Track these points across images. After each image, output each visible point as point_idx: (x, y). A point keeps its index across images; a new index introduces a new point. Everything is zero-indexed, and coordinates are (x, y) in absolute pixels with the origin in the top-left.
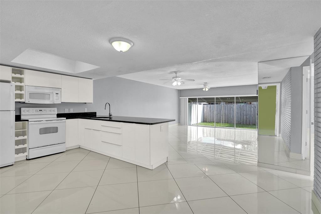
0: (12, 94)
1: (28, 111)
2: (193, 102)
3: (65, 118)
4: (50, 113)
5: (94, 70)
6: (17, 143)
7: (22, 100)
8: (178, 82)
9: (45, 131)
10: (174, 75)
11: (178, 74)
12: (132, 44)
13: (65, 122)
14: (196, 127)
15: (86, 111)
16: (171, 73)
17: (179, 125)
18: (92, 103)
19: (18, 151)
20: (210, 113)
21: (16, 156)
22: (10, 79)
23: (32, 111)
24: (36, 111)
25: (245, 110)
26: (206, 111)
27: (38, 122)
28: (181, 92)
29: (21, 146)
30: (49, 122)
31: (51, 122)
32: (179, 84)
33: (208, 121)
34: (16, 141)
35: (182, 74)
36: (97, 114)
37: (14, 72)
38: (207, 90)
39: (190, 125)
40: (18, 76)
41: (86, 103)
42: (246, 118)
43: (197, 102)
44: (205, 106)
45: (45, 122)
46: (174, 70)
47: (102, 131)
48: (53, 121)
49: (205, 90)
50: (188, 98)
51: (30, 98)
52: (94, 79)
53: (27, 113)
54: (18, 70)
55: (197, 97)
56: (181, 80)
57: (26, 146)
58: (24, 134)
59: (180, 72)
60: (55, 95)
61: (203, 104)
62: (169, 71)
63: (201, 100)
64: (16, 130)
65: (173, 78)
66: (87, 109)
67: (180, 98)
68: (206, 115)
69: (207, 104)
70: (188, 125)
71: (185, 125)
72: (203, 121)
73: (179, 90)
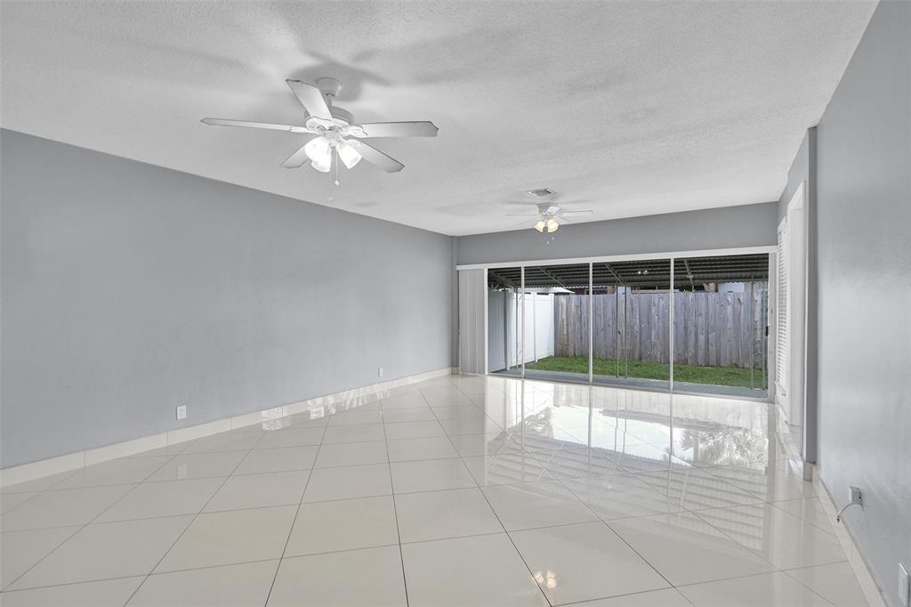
14: (519, 382)
17: (452, 373)
20: (578, 325)
25: (703, 313)
26: (564, 317)
28: (458, 247)
33: (571, 352)
42: (707, 341)
44: (563, 299)
49: (546, 227)
50: (485, 268)
55: (521, 265)
61: (556, 294)
63: (542, 278)
67: (459, 268)
68: (565, 333)
69: (568, 294)
70: (487, 373)
71: (475, 372)
72: (553, 355)
73: (452, 237)
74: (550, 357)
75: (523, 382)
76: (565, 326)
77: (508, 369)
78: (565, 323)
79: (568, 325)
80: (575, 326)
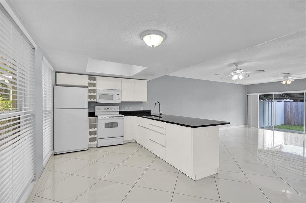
0: (86, 96)
1: (99, 109)
2: (268, 99)
3: (124, 115)
4: (114, 111)
5: (144, 71)
6: (91, 133)
7: (95, 101)
8: (240, 75)
9: (109, 125)
10: (235, 67)
11: (239, 66)
12: (165, 36)
13: (123, 118)
14: (272, 131)
15: (142, 109)
16: (230, 65)
17: (245, 127)
18: (146, 102)
19: (91, 140)
20: (296, 113)
21: (90, 143)
22: (87, 85)
23: (102, 108)
24: (105, 109)
26: (289, 110)
27: (103, 118)
28: (248, 88)
29: (93, 136)
30: (111, 118)
31: (113, 118)
32: (241, 77)
33: (293, 123)
34: (90, 132)
35: (245, 65)
36: (152, 112)
37: (90, 79)
38: (289, 82)
39: (263, 128)
40: (92, 82)
41: (142, 102)
43: (273, 99)
44: (289, 104)
45: (109, 118)
46: (234, 61)
47: (150, 129)
48: (115, 118)
49: (286, 83)
50: (258, 95)
51: (100, 99)
52: (148, 80)
53: (99, 111)
54: (92, 77)
55: (273, 93)
56: (245, 73)
57: (96, 136)
58: (95, 127)
59: (242, 62)
60: (117, 95)
61: (285, 101)
62: (227, 64)
63: (279, 97)
64: (89, 123)
65: (233, 71)
66: (143, 107)
67: (248, 94)
68: (290, 116)
69: (291, 101)
70: (258, 127)
71: (254, 127)
72: (284, 124)
73: (245, 85)
74: (283, 125)
75: (273, 131)
76: (290, 114)
77: (265, 127)
78: (290, 112)
79: (291, 113)
80: (295, 113)
